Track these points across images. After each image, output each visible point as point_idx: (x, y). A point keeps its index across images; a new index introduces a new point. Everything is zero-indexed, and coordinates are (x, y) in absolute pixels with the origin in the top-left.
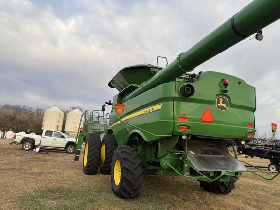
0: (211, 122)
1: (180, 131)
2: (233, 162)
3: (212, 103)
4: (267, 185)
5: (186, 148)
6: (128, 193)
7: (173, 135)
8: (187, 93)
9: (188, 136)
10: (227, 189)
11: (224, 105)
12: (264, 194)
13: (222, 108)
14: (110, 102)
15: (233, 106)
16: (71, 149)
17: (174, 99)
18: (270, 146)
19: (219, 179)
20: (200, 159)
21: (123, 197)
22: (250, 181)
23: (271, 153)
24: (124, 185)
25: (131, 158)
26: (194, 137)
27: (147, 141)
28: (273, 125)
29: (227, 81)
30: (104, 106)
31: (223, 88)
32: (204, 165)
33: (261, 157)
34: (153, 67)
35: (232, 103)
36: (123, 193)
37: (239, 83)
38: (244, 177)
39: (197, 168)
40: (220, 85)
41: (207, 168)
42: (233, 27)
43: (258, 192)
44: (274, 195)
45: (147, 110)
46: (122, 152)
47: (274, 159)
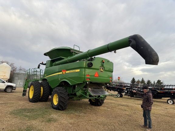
0: (98, 77)
1: (86, 80)
2: (104, 92)
3: (98, 69)
4: (116, 102)
5: (88, 87)
6: (62, 107)
7: (84, 82)
8: (90, 66)
9: (89, 82)
10: (101, 104)
11: (102, 70)
12: (114, 105)
13: (102, 71)
14: (42, 63)
15: (105, 70)
16: (9, 90)
17: (85, 68)
18: (118, 85)
19: (99, 98)
20: (93, 91)
21: (59, 110)
22: (109, 101)
23: (118, 89)
24: (61, 104)
25: (63, 92)
26: (91, 83)
27: (71, 84)
28: (118, 77)
29: (104, 61)
30: (39, 65)
31: (102, 64)
32: (94, 94)
33: (114, 90)
34: (72, 50)
35: (105, 69)
36: (60, 108)
37: (108, 62)
38: (107, 99)
39: (92, 94)
40: (101, 63)
41: (96, 94)
42: (108, 47)
43: (112, 105)
44: (118, 105)
45: (72, 71)
46: (59, 90)
47: (119, 91)
